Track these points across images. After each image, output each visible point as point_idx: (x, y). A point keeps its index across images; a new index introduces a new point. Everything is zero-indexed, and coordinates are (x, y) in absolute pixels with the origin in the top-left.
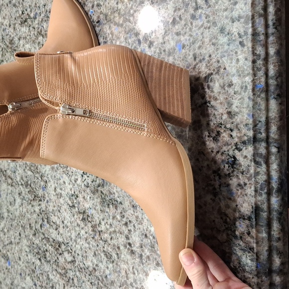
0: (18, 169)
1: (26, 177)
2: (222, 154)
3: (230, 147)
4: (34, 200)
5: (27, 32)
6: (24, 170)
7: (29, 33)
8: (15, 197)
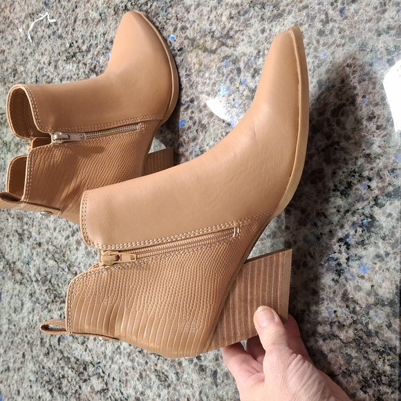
0: (34, 258)
1: (46, 269)
2: (354, 213)
3: (366, 203)
4: (53, 302)
5: (74, 70)
6: (44, 259)
7: (77, 72)
8: (24, 299)
